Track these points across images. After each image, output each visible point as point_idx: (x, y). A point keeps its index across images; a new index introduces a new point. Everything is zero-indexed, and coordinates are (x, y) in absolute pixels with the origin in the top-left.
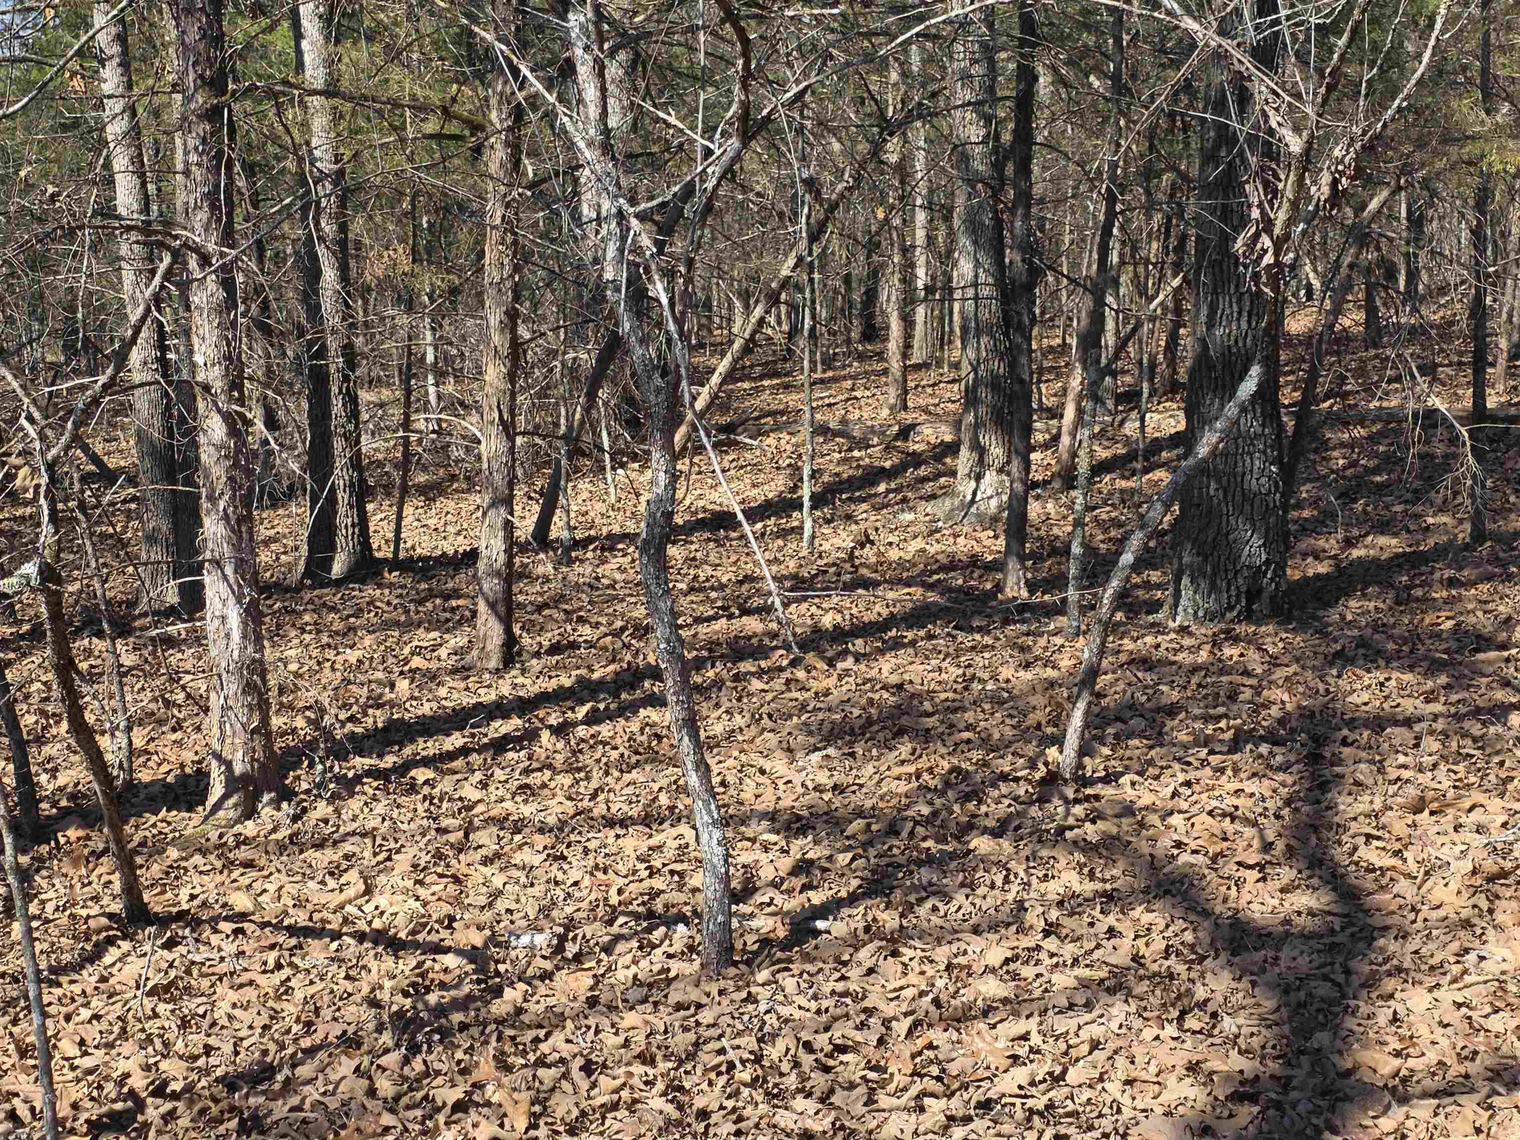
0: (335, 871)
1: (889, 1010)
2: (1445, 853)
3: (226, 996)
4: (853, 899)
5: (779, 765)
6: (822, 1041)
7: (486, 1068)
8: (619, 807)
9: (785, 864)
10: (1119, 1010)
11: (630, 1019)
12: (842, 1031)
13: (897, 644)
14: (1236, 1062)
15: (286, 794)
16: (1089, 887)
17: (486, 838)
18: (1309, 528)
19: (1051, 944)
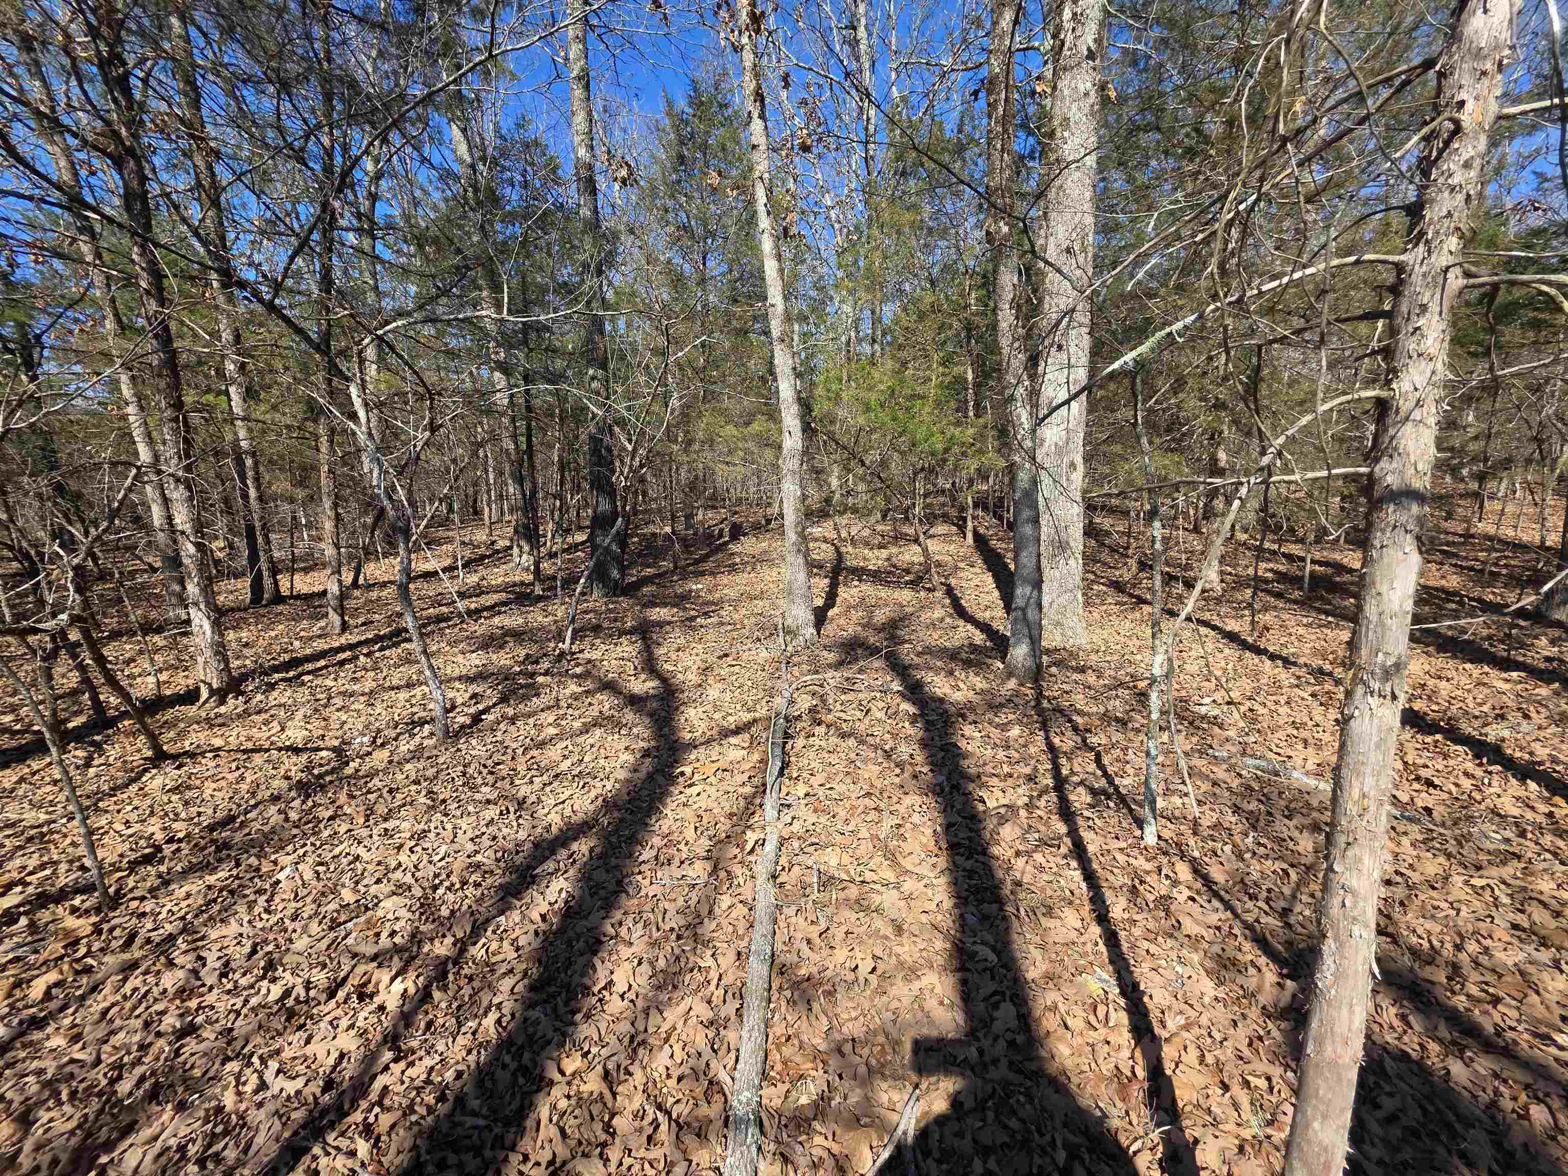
0: (266, 723)
1: (514, 745)
2: (690, 663)
3: (209, 786)
4: (495, 705)
5: (460, 659)
6: (490, 763)
7: (343, 798)
8: (395, 682)
9: (468, 695)
10: (598, 732)
11: (408, 766)
12: (496, 758)
13: (499, 613)
14: (642, 744)
15: (242, 693)
16: (580, 689)
17: (338, 701)
18: (628, 567)
19: (570, 711)
